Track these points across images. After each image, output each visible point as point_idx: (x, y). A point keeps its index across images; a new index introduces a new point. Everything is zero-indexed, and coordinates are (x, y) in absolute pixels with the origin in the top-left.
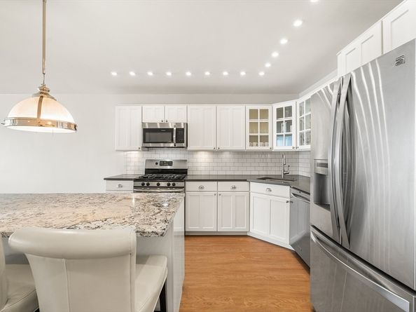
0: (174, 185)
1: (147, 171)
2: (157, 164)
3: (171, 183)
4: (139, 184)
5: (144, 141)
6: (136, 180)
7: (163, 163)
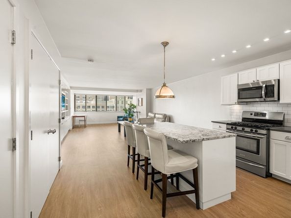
0: (256, 131)
1: (244, 119)
2: (251, 114)
3: (254, 130)
4: (230, 127)
5: (239, 98)
6: (228, 124)
7: (257, 114)
